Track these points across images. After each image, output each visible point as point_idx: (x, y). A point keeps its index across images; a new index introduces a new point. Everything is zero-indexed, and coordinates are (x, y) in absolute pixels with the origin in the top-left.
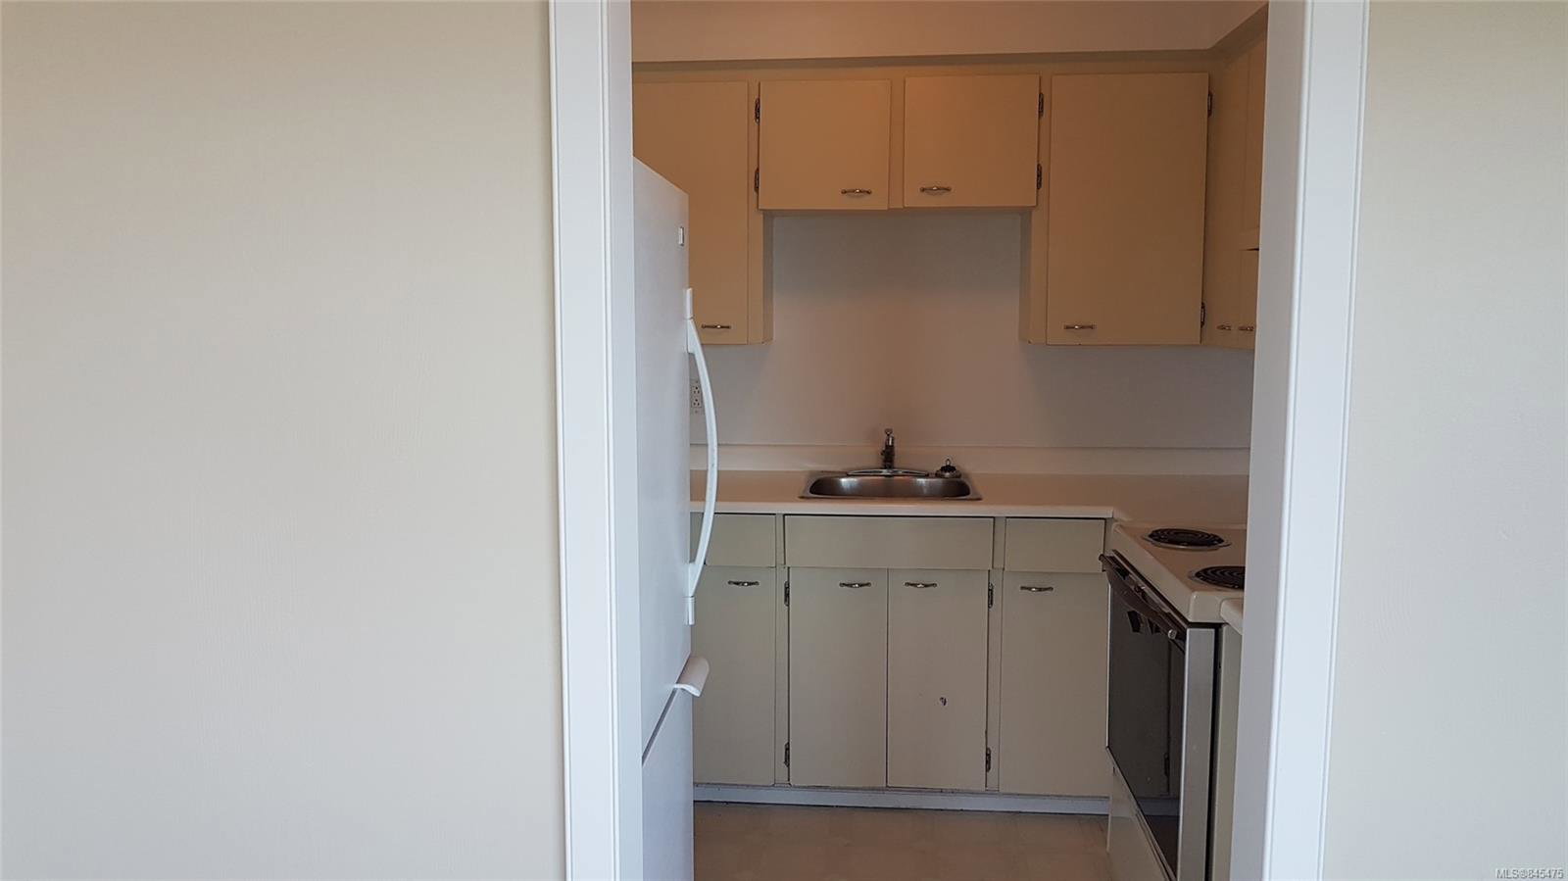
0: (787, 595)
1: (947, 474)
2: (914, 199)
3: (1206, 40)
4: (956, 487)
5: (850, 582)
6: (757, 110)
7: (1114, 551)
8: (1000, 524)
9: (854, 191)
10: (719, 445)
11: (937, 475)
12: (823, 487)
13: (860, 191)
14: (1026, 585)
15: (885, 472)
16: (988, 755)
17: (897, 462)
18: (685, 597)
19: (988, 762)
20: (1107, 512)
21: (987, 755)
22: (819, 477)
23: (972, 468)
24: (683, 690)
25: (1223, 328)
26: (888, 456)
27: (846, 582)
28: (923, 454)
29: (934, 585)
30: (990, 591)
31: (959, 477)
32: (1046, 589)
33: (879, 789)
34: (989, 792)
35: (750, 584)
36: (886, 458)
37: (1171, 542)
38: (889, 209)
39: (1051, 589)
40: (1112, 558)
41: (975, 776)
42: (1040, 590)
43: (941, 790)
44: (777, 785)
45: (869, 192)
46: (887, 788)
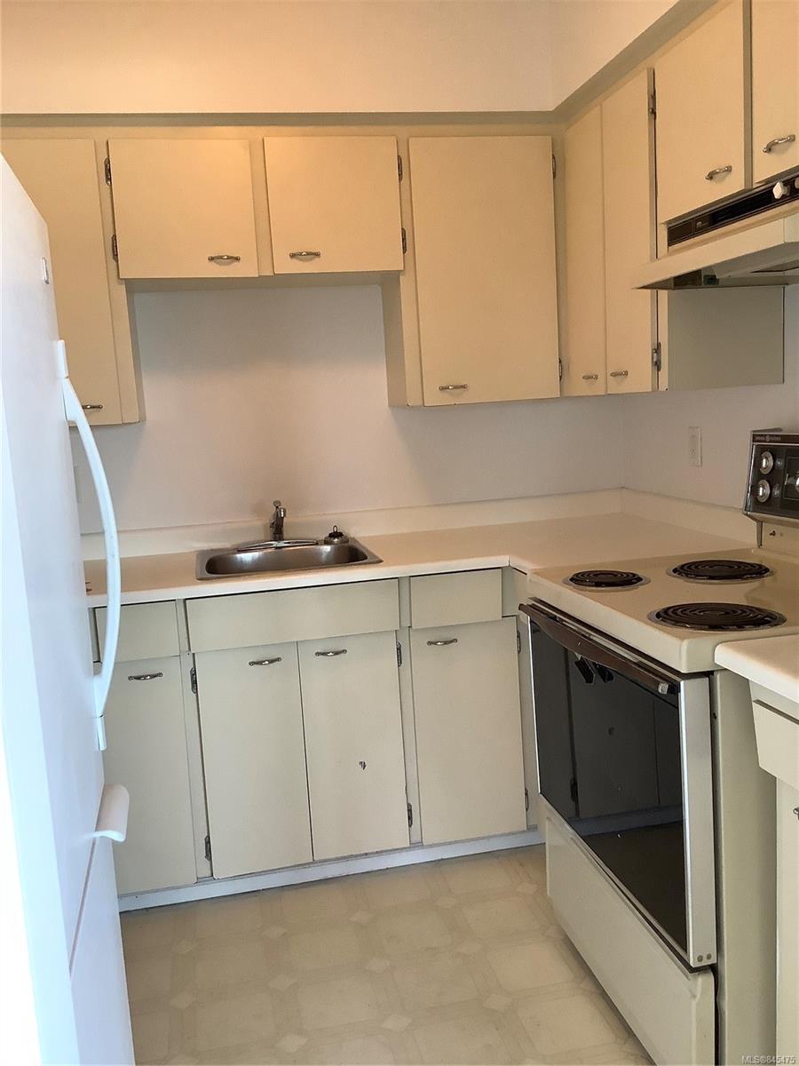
0: (194, 683)
1: (336, 540)
2: (284, 266)
3: (549, 103)
4: (351, 554)
5: (261, 659)
6: (108, 171)
7: (532, 599)
8: (405, 584)
9: (221, 257)
10: (118, 532)
11: (326, 543)
12: (217, 566)
13: (228, 258)
14: (433, 640)
15: (275, 544)
16: (410, 811)
17: (287, 533)
18: (92, 718)
19: (410, 818)
20: (503, 560)
21: (408, 810)
22: (211, 556)
23: (360, 533)
24: (102, 837)
25: (587, 378)
26: (277, 529)
27: (255, 660)
28: (309, 522)
29: (344, 651)
30: (399, 649)
31: (347, 541)
32: (452, 642)
33: (309, 864)
34: (416, 845)
35: (153, 676)
36: (276, 529)
37: (598, 584)
38: (259, 277)
39: (455, 640)
40: (533, 606)
41: (398, 833)
42: (446, 643)
43: (366, 854)
44: (199, 881)
45: (237, 259)
46: (314, 862)
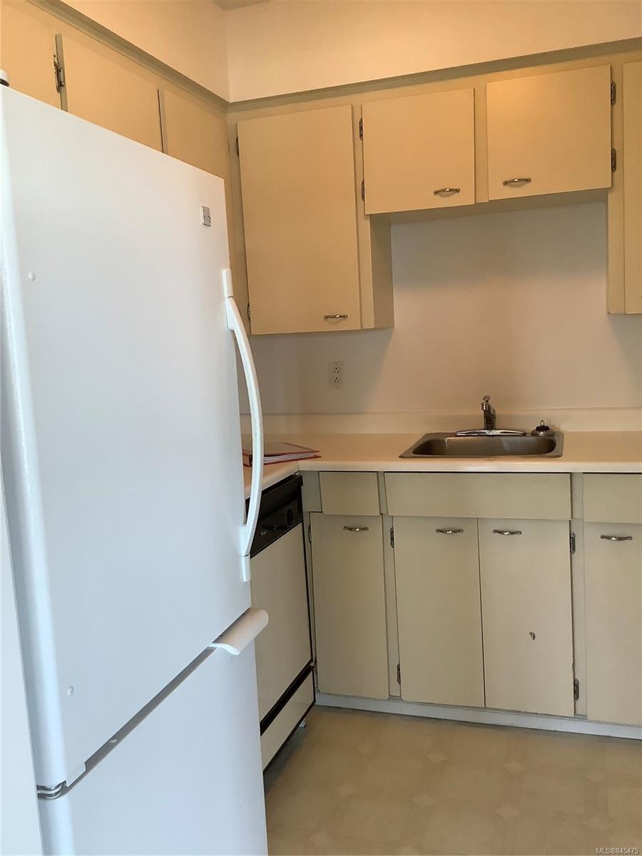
0: (392, 540)
1: (542, 433)
2: (498, 192)
4: (546, 445)
5: (445, 529)
6: (361, 129)
8: (577, 481)
9: (444, 190)
11: (532, 435)
12: (428, 448)
13: (450, 190)
14: (606, 534)
15: (487, 432)
17: (497, 423)
19: (576, 692)
21: (575, 685)
22: (430, 438)
23: (566, 426)
24: (221, 649)
26: (490, 421)
27: (441, 529)
29: (520, 532)
30: (573, 540)
31: (551, 436)
32: (625, 538)
33: (482, 708)
34: (578, 716)
35: (361, 529)
36: (488, 420)
38: (476, 204)
39: (630, 538)
41: (565, 703)
42: (620, 539)
43: (536, 714)
44: (391, 698)
45: (457, 191)
46: (485, 708)
